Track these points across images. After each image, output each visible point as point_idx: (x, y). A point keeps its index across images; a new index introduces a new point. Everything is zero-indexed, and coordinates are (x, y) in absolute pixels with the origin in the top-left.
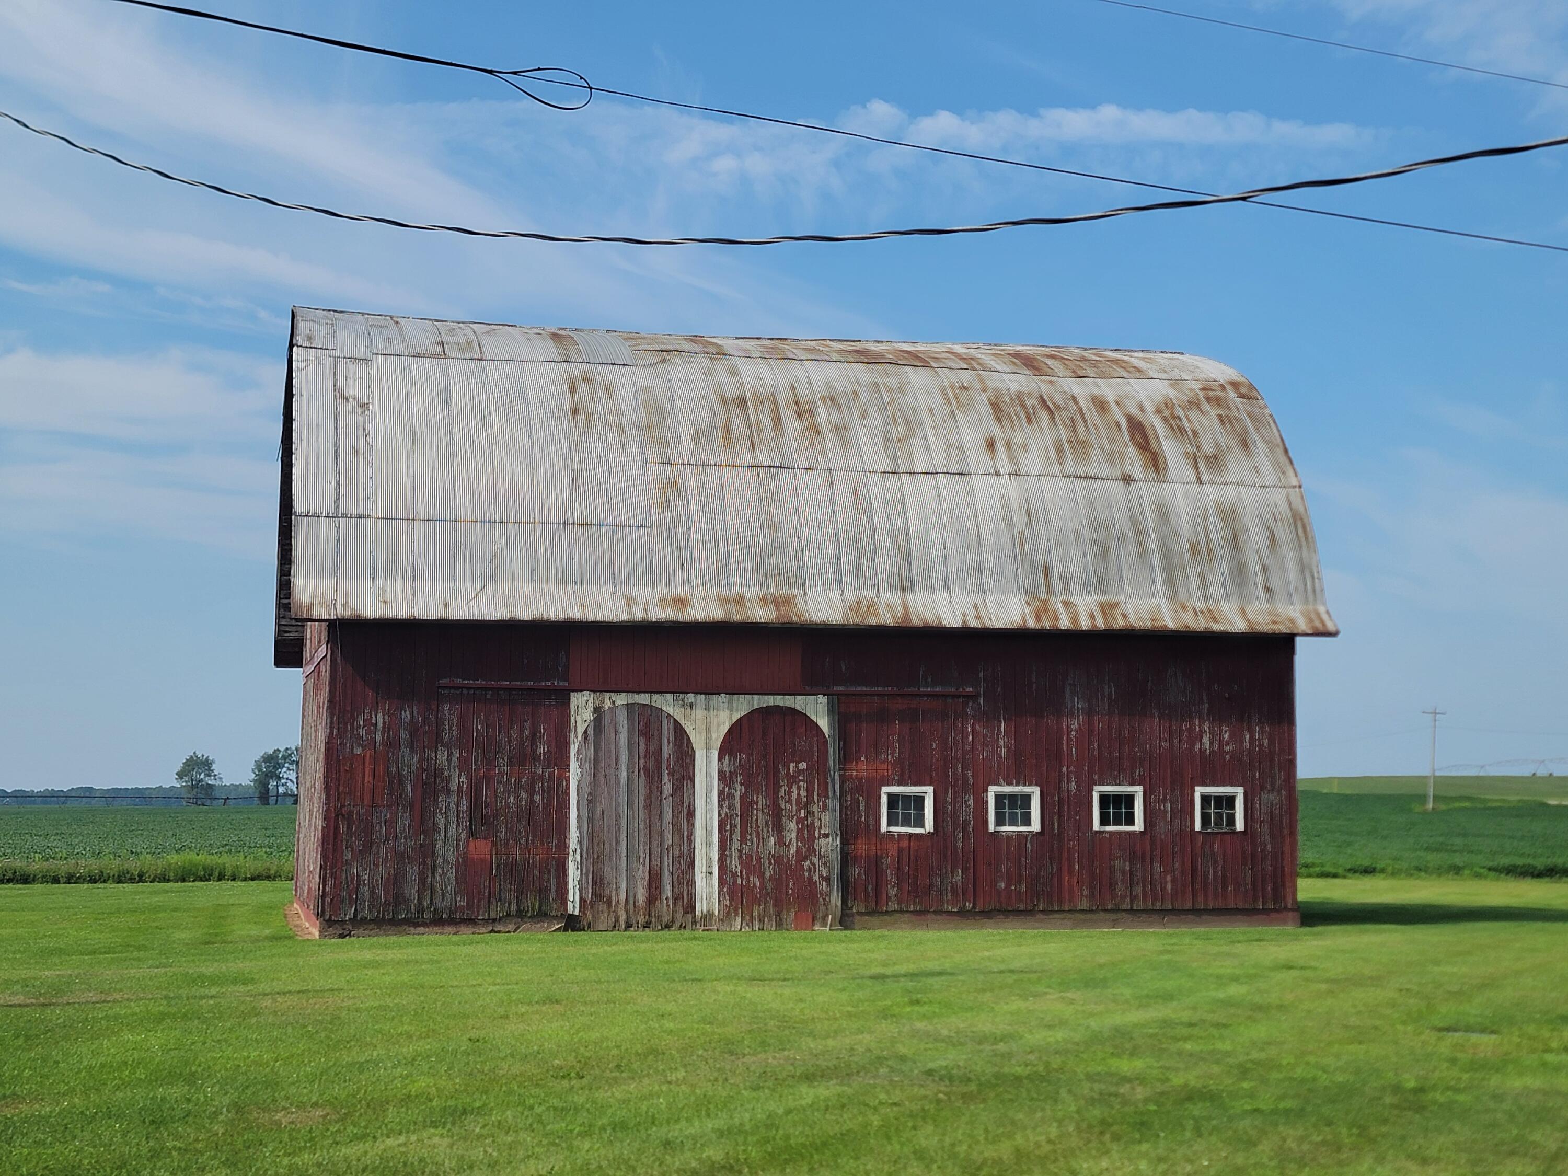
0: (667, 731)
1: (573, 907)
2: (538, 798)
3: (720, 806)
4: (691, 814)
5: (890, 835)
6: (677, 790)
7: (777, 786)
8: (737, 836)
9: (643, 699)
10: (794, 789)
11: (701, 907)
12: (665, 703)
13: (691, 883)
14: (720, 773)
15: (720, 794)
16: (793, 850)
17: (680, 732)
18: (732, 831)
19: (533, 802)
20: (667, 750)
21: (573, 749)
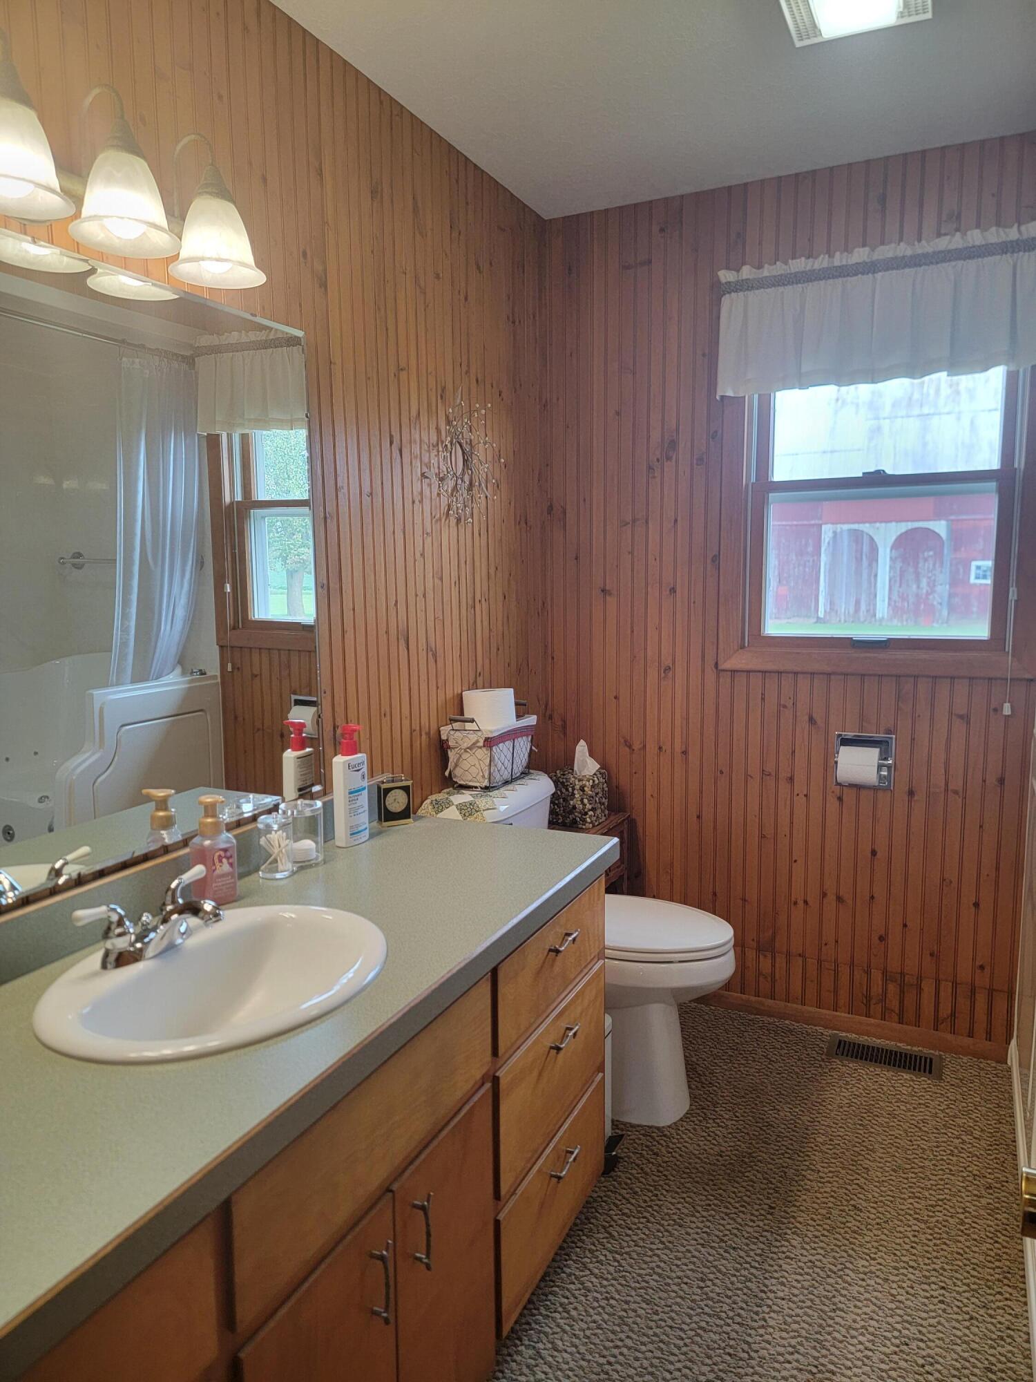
0: (866, 540)
1: (821, 614)
2: (807, 570)
3: (890, 572)
4: (876, 576)
5: (975, 585)
6: (870, 565)
7: (918, 563)
8: (898, 584)
9: (855, 526)
10: (926, 564)
11: (879, 615)
12: (865, 527)
13: (875, 605)
14: (891, 558)
15: (890, 567)
16: (924, 591)
17: (872, 539)
18: (895, 581)
19: (805, 571)
20: (866, 548)
21: (823, 549)
